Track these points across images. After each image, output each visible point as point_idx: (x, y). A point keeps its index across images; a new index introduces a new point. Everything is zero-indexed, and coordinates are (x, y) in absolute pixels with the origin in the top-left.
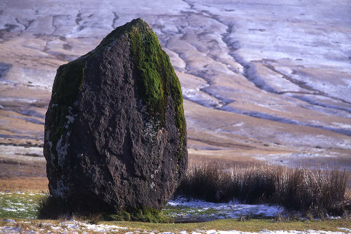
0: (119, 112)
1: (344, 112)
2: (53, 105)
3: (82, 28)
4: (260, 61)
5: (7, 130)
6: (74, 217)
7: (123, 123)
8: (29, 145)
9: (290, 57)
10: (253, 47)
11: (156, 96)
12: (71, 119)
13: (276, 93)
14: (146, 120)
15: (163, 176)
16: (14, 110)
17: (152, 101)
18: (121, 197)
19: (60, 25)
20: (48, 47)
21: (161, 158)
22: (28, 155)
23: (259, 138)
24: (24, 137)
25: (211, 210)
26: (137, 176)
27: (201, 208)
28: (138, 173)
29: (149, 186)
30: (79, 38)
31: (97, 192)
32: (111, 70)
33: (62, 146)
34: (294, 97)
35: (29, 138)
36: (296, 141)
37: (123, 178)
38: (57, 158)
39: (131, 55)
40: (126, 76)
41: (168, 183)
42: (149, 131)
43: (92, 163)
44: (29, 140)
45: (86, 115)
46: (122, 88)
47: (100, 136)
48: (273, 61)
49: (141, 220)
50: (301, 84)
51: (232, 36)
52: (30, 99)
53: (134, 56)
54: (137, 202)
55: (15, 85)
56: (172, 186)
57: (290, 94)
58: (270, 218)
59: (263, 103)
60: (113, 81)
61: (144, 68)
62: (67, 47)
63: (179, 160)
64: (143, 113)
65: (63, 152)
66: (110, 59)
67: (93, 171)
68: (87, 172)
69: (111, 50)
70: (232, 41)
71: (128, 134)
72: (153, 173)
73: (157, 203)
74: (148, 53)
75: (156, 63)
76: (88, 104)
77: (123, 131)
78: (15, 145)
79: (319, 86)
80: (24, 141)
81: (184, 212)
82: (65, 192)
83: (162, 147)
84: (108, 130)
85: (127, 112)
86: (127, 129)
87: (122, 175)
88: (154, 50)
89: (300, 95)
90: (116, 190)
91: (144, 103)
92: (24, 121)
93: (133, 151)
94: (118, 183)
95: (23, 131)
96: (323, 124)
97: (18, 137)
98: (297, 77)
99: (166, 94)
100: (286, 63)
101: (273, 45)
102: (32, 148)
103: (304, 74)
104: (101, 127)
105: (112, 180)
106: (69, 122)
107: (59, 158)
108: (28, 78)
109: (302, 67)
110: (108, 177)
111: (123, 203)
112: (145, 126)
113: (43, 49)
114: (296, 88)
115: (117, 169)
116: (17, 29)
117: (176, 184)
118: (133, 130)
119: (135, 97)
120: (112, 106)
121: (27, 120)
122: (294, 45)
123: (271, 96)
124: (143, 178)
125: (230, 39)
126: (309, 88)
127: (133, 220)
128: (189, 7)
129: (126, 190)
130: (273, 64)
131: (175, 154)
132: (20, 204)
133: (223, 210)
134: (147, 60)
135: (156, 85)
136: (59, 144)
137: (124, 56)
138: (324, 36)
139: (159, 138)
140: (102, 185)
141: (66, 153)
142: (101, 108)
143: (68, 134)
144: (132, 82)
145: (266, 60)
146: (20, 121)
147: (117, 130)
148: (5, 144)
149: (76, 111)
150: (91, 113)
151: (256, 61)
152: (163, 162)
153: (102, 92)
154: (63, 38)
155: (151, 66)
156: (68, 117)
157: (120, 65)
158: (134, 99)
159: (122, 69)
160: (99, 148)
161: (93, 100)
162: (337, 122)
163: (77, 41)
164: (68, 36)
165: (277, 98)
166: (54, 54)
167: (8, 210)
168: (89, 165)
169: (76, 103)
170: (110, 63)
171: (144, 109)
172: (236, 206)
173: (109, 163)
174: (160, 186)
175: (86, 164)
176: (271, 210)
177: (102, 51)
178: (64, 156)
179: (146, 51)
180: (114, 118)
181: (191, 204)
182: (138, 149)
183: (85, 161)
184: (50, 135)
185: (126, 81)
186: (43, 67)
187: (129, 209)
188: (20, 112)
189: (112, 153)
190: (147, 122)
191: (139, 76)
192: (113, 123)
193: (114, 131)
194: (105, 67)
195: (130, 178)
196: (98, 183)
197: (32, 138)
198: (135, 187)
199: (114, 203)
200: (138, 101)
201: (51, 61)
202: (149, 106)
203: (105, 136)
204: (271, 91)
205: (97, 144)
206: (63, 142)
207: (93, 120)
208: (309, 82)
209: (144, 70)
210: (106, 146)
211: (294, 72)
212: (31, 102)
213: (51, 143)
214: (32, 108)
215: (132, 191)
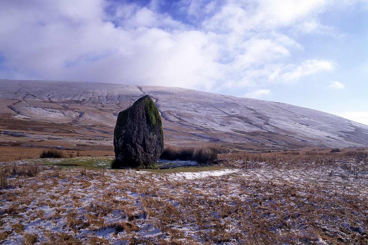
0: (141, 129)
1: (193, 128)
2: (117, 126)
3: (108, 100)
4: (166, 111)
5: (83, 134)
6: (130, 168)
7: (142, 133)
8: (90, 139)
9: (176, 110)
10: (164, 107)
11: (153, 123)
12: (124, 131)
13: (172, 122)
14: (150, 131)
15: (156, 152)
16: (85, 128)
17: (152, 125)
18: (141, 160)
19: (101, 99)
20: (97, 106)
21: (155, 145)
22: (90, 143)
23: (166, 136)
24: (88, 137)
25: (170, 164)
26: (147, 152)
27: (167, 163)
28: (147, 151)
29: (151, 155)
30: (107, 103)
31: (133, 158)
32: (138, 113)
33: (121, 141)
34: (177, 123)
35: (90, 137)
36: (178, 137)
37: (142, 153)
38: (119, 145)
39: (145, 108)
40: (143, 116)
41: (157, 154)
42: (151, 135)
43: (131, 148)
44: (90, 138)
45: (129, 130)
46: (142, 120)
47: (134, 137)
48: (170, 111)
49: (149, 168)
50: (179, 119)
51: (157, 103)
52: (90, 124)
53: (146, 109)
54: (147, 162)
55: (85, 119)
56: (159, 155)
57: (176, 122)
58: (193, 166)
59: (167, 125)
60: (139, 117)
61: (149, 113)
62: (103, 106)
63: (161, 146)
64: (149, 129)
65: (121, 144)
66: (138, 110)
67: (132, 150)
68: (130, 151)
69: (138, 106)
70: (157, 105)
71: (144, 136)
72: (152, 151)
73: (154, 161)
74: (151, 107)
75: (153, 111)
76: (130, 126)
77: (142, 136)
78: (86, 139)
79: (185, 119)
80: (88, 138)
81: (161, 164)
82: (122, 158)
83: (155, 141)
84: (137, 135)
85: (143, 129)
86: (144, 135)
87: (142, 152)
88: (153, 106)
89: (179, 122)
90: (140, 157)
91: (149, 126)
92: (88, 131)
93: (146, 143)
94: (141, 155)
95: (88, 135)
96: (186, 132)
97: (87, 137)
98: (178, 116)
99: (156, 122)
100: (175, 112)
101: (170, 106)
102: (91, 140)
103: (180, 115)
104: (134, 134)
105: (139, 154)
106: (123, 133)
107: (120, 146)
108: (89, 117)
109: (180, 113)
110: (137, 152)
111: (142, 162)
112: (150, 134)
113: (95, 107)
114: (178, 120)
115: (140, 150)
116: (86, 101)
117: (160, 154)
118: (146, 135)
119: (147, 123)
120: (138, 126)
121: (89, 131)
122: (177, 106)
123: (170, 123)
124: (149, 153)
125: (156, 104)
126: (182, 120)
127: (146, 168)
128: (143, 93)
129: (143, 157)
130: (170, 112)
131: (160, 144)
132: (103, 162)
133: (174, 163)
134: (150, 110)
135: (154, 119)
136: (119, 141)
137: (143, 109)
138: (187, 103)
139: (154, 138)
140: (135, 156)
141: (122, 144)
142: (134, 127)
143: (123, 137)
144: (145, 118)
145: (168, 111)
146: (87, 131)
147: (140, 135)
148: (82, 139)
149: (125, 128)
150: (131, 129)
151: (165, 111)
152: (156, 147)
153: (135, 121)
154: (101, 104)
155: (152, 112)
156: (123, 131)
157: (141, 112)
158: (146, 124)
159: (142, 113)
160: (134, 142)
161: (132, 124)
162: (191, 131)
163: (106, 105)
164: (103, 103)
165: (172, 123)
166: (98, 109)
167: (100, 165)
168: (130, 148)
169: (126, 126)
170: (138, 111)
171: (149, 127)
172: (179, 162)
173: (137, 147)
174: (155, 155)
175: (129, 148)
176: (193, 163)
177: (135, 107)
178: (121, 145)
179: (150, 107)
180: (139, 131)
181: (162, 161)
182: (147, 142)
183: (129, 146)
184: (116, 137)
185: (143, 118)
186: (95, 113)
187: (144, 164)
188: (87, 128)
189: (138, 144)
190: (151, 132)
191: (148, 116)
192: (139, 133)
193: (139, 136)
194: (136, 113)
195: (145, 153)
196: (133, 155)
197: (91, 137)
198: (146, 156)
199: (139, 162)
200: (147, 125)
201: (97, 111)
202: (151, 127)
203: (136, 138)
204: (170, 121)
205: (133, 141)
206: (121, 140)
207: (132, 131)
208: (182, 118)
209: (149, 114)
210: (136, 142)
211: (177, 115)
212: (90, 125)
213: (116, 140)
214: (91, 127)
215: (145, 157)
